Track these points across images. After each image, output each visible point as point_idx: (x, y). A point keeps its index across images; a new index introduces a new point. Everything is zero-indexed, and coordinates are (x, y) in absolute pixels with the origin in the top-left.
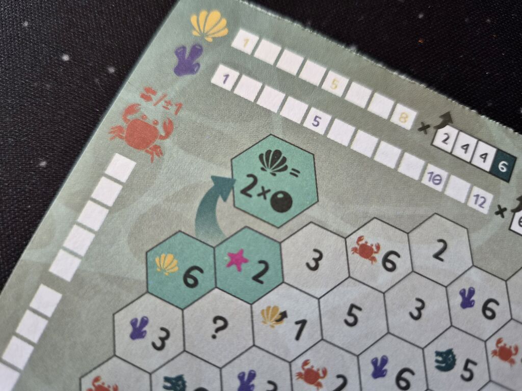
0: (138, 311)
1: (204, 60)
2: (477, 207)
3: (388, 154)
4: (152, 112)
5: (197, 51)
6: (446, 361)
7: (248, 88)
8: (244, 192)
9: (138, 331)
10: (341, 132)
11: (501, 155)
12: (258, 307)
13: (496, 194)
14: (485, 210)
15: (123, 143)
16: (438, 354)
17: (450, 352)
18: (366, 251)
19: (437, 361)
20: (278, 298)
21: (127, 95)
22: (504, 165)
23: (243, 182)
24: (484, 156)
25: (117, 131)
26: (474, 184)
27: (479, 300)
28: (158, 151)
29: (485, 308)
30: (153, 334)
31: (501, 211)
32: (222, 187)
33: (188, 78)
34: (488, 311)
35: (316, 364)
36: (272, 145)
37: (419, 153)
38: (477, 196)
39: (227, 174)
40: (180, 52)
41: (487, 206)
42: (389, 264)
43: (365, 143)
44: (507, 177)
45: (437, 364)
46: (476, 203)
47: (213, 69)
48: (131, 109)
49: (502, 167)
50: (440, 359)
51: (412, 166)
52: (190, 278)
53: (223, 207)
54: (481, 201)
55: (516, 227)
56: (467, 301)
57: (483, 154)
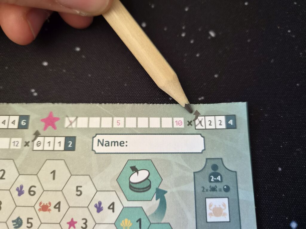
2: (15, 147)
6: (18, 223)
13: (23, 137)
14: (19, 147)
16: (13, 221)
17: (19, 218)
19: (14, 225)
22: (24, 122)
24: (13, 122)
26: (11, 137)
27: (26, 189)
29: (30, 191)
31: (27, 144)
34: (32, 192)
38: (14, 142)
41: (20, 145)
44: (26, 127)
45: (14, 226)
46: (14, 146)
49: (23, 123)
50: (15, 223)
54: (16, 143)
55: (36, 148)
56: (20, 192)
57: (13, 121)
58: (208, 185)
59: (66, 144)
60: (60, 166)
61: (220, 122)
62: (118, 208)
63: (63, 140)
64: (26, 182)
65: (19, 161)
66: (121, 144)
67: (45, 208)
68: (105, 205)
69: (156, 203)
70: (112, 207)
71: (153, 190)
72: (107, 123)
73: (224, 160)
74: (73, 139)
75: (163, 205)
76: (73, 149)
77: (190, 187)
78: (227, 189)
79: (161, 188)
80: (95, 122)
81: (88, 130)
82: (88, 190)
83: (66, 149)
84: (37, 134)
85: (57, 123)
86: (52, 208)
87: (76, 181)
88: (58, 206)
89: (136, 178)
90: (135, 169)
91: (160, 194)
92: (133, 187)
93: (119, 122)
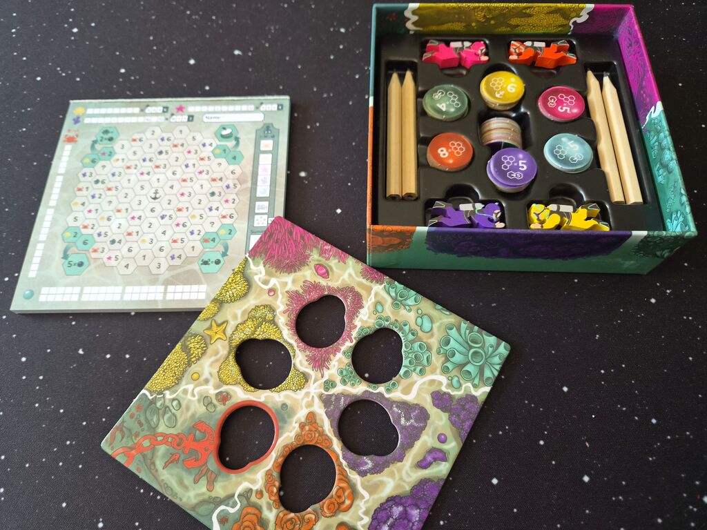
0: (83, 172)
1: (81, 119)
2: (160, 121)
3: (134, 120)
4: (72, 134)
5: (78, 118)
6: (161, 153)
7: (94, 120)
8: (101, 141)
9: (84, 175)
10: (121, 120)
11: (164, 108)
12: (112, 160)
13: (165, 116)
15: (66, 143)
18: (134, 140)
20: (115, 157)
21: (64, 133)
23: (99, 139)
25: (64, 141)
26: (158, 117)
27: (165, 139)
28: (76, 141)
30: (88, 174)
31: (167, 119)
32: (95, 142)
33: (78, 125)
34: (168, 139)
35: (128, 165)
36: (104, 129)
37: (141, 116)
38: (160, 119)
39: (95, 139)
40: (74, 120)
41: (163, 120)
42: (140, 140)
43: (128, 120)
44: (167, 112)
47: (83, 120)
48: (66, 136)
49: (165, 110)
51: (141, 119)
52: (93, 161)
53: (98, 147)
55: (172, 120)
56: (162, 139)
57: (160, 109)
58: (262, 135)
59: (189, 118)
60: (185, 129)
61: (274, 107)
62: (214, 145)
63: (187, 117)
64: (166, 136)
65: (162, 127)
66: (218, 118)
67: (175, 146)
68: (207, 144)
69: (234, 142)
70: (211, 145)
71: (233, 138)
72: (211, 108)
73: (274, 125)
74: (192, 116)
75: (238, 143)
76: (192, 120)
77: (253, 136)
78: (273, 137)
79: (238, 136)
80: (204, 108)
81: (201, 112)
82: (199, 137)
83: (189, 120)
84: (173, 115)
85: (184, 110)
86: (179, 146)
87: (193, 134)
88: (182, 145)
89: (224, 133)
90: (224, 129)
91: (237, 139)
92: (223, 136)
93: (218, 108)
